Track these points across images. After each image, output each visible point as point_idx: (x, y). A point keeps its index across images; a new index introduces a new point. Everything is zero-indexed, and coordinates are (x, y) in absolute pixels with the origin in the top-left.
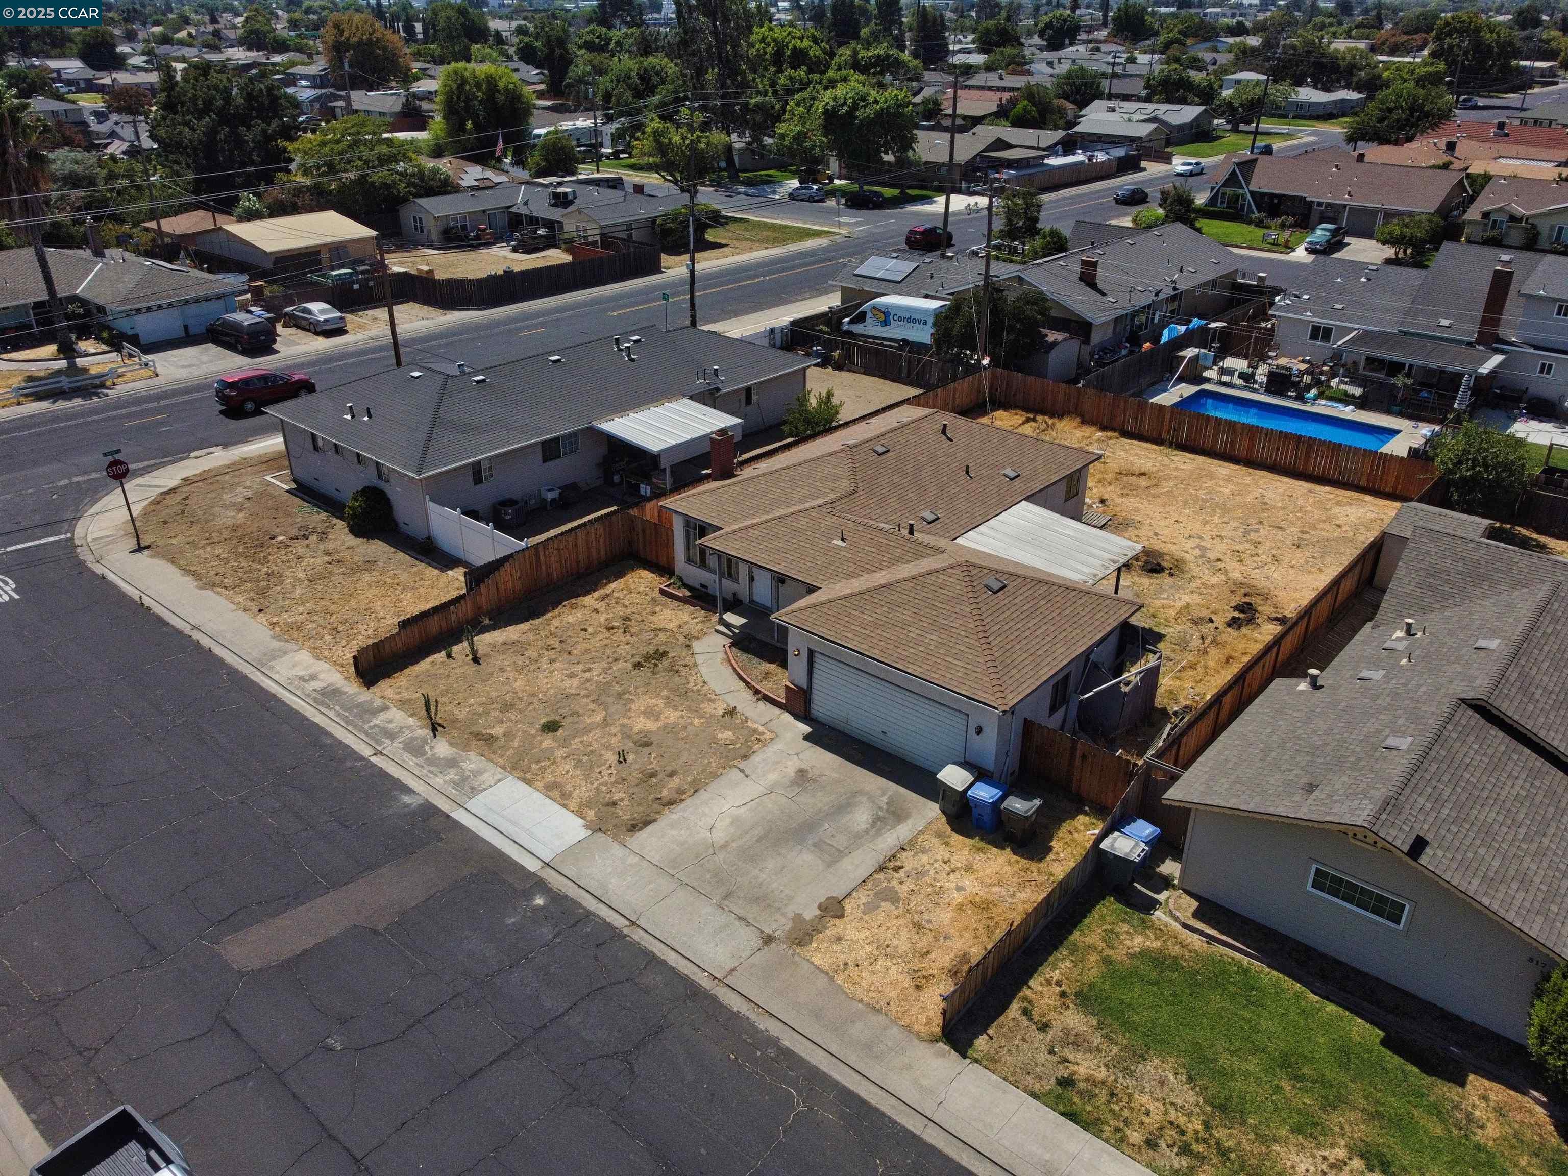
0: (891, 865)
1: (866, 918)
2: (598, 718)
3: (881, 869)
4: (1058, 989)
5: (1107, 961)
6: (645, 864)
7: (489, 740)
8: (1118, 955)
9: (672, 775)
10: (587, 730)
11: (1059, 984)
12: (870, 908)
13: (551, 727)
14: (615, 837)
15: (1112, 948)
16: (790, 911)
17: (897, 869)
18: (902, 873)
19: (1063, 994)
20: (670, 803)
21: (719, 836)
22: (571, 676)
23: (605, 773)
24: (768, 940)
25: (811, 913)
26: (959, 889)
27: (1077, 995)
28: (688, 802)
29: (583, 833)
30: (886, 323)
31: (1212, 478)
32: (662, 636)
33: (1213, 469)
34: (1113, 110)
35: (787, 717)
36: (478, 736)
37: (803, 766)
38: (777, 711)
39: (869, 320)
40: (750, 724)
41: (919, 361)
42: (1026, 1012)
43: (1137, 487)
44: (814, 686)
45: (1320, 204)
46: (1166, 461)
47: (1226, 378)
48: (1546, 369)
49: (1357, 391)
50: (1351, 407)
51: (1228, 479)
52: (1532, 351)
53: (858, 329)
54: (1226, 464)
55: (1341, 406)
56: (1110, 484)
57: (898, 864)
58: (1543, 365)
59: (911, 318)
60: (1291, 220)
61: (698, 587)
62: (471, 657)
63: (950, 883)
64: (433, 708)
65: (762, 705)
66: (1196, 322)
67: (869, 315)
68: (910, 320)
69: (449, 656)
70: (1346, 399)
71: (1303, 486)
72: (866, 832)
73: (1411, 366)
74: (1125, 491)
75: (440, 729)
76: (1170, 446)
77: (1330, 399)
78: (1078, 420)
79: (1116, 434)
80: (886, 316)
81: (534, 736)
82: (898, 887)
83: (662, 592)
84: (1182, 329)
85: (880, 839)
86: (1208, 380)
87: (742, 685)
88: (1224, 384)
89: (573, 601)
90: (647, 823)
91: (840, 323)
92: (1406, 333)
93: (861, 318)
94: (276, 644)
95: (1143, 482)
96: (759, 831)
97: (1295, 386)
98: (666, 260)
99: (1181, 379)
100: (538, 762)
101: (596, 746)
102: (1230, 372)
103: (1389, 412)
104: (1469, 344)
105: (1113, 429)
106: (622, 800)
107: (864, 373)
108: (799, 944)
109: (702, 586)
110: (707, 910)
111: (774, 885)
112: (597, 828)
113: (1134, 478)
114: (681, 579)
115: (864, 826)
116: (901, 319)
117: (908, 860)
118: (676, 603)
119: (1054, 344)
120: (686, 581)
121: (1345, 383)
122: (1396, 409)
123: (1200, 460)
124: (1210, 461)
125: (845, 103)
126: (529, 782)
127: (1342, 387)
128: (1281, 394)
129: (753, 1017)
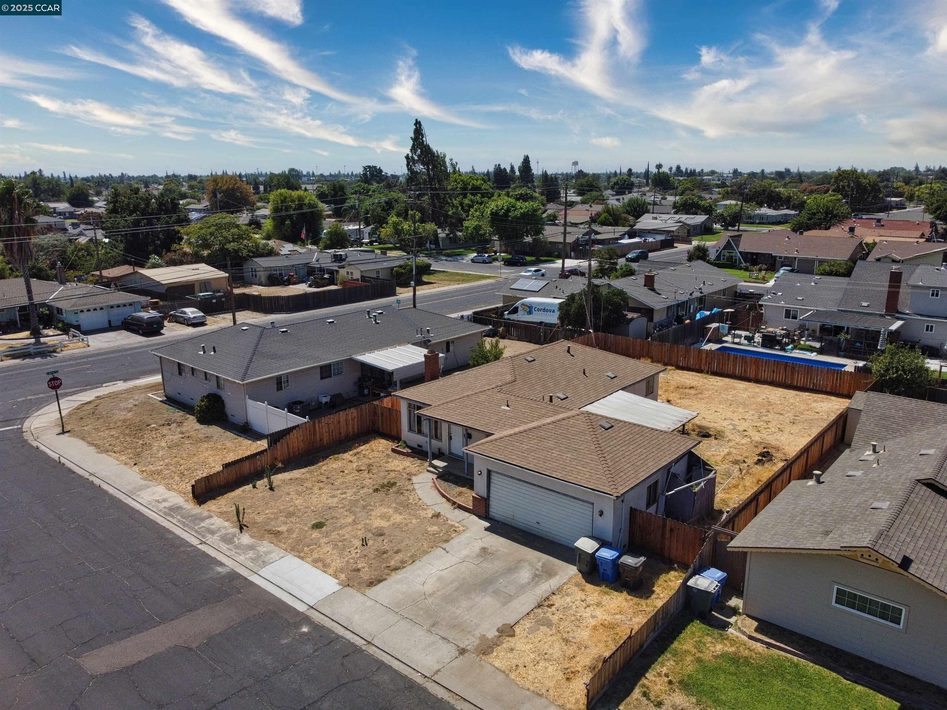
0: (546, 604)
1: (530, 636)
2: (350, 520)
3: (539, 606)
4: (666, 679)
5: (699, 660)
6: (378, 606)
7: (277, 534)
8: (707, 656)
9: (397, 552)
10: (341, 527)
11: (667, 675)
12: (532, 630)
13: (318, 526)
14: (358, 590)
15: (701, 652)
16: (478, 633)
17: (550, 606)
18: (553, 608)
19: (670, 682)
20: (396, 569)
21: (428, 588)
22: (334, 496)
23: (353, 552)
24: (463, 651)
25: (492, 634)
26: (593, 617)
27: (681, 682)
28: (409, 568)
29: (338, 587)
30: (530, 313)
31: (735, 389)
32: (393, 474)
33: (736, 385)
34: (656, 219)
35: (474, 518)
36: (270, 532)
37: (485, 546)
38: (467, 514)
39: (520, 312)
40: (449, 522)
41: (551, 330)
42: (645, 694)
43: (689, 394)
44: (491, 495)
45: (780, 257)
46: (705, 381)
47: (737, 340)
48: (929, 328)
49: (817, 345)
50: (815, 354)
51: (745, 390)
52: (919, 318)
53: (514, 317)
54: (743, 382)
55: (808, 353)
56: (672, 392)
57: (551, 603)
58: (928, 326)
59: (545, 309)
60: (764, 267)
61: (416, 446)
62: (268, 487)
63: (587, 614)
64: (241, 516)
65: (457, 511)
66: (715, 310)
67: (520, 309)
68: (544, 310)
69: (254, 487)
70: (811, 349)
71: (791, 393)
72: (529, 583)
73: (848, 328)
74: (682, 396)
75: (245, 528)
76: (707, 373)
77: (802, 349)
78: (649, 360)
79: (673, 368)
80: (530, 309)
81: (307, 532)
82: (551, 617)
83: (394, 451)
84: (708, 313)
85: (538, 588)
86: (726, 342)
87: (444, 500)
88: (736, 343)
89: (336, 456)
90: (380, 581)
91: (502, 314)
92: (842, 311)
93: (515, 311)
94: (143, 482)
95: (692, 392)
96: (455, 584)
97: (779, 343)
98: (399, 290)
99: (709, 341)
100: (308, 546)
101: (347, 536)
102: (740, 337)
103: (838, 356)
104: (882, 316)
105: (671, 365)
106: (364, 568)
107: (518, 340)
108: (484, 654)
109: (419, 446)
110: (420, 633)
111: (467, 617)
112: (347, 585)
113: (687, 390)
114: (405, 442)
115: (526, 581)
116: (539, 310)
117: (557, 600)
118: (402, 457)
119: (632, 319)
120: (408, 444)
121: (809, 340)
122: (842, 353)
123: (727, 380)
124: (733, 381)
125: (502, 209)
126: (302, 558)
127: (808, 343)
128: (771, 348)
129: (452, 701)
